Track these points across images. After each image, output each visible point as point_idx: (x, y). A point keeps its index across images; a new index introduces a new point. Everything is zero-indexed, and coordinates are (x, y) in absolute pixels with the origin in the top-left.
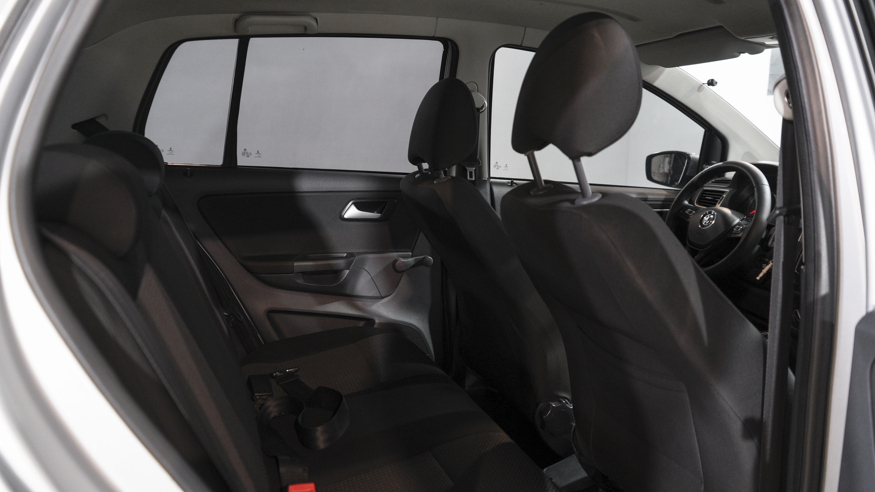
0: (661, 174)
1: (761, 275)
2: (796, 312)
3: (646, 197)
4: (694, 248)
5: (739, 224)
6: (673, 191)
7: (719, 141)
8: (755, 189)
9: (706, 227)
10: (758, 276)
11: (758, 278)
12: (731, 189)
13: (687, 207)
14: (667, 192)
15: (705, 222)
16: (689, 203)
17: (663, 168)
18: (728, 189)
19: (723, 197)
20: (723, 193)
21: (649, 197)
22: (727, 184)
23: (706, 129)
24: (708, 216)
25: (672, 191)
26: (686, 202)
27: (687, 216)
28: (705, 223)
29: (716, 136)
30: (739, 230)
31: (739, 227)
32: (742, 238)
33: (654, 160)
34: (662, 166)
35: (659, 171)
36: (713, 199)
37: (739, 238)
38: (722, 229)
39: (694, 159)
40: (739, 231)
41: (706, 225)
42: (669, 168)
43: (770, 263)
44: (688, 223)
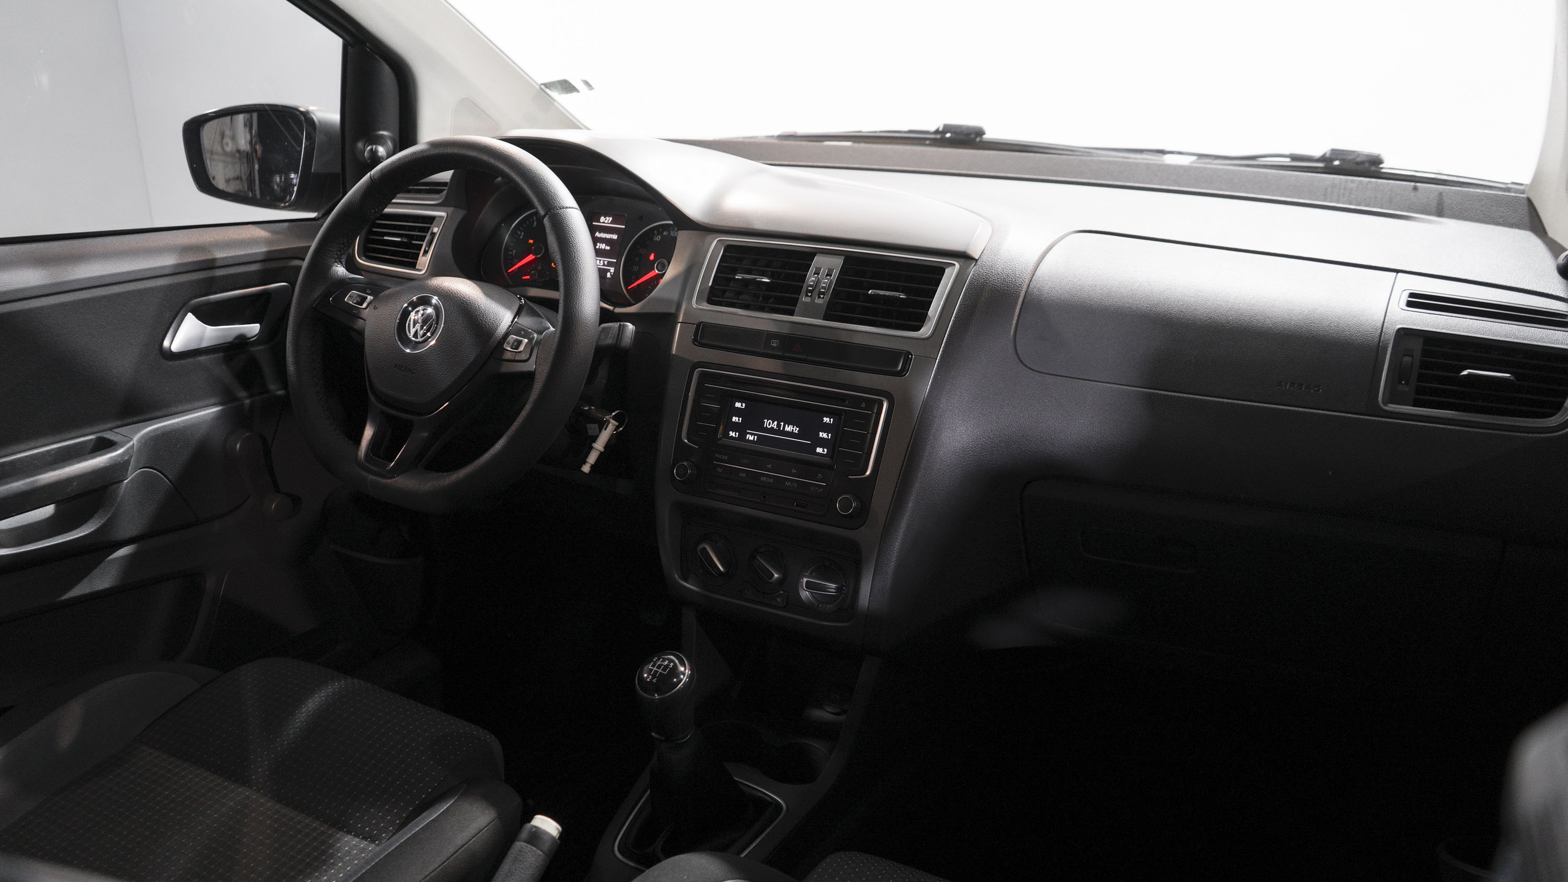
0: (231, 155)
1: (592, 458)
2: (704, 549)
3: (209, 257)
4: (394, 412)
5: (514, 329)
6: (286, 224)
7: (386, 71)
8: (546, 221)
9: (421, 345)
10: (585, 462)
11: (586, 469)
12: (451, 209)
13: (344, 285)
14: (269, 231)
15: (413, 331)
16: (348, 269)
17: (233, 138)
18: (442, 208)
19: (433, 234)
20: (432, 223)
21: (219, 254)
22: (437, 196)
23: (348, 38)
24: (418, 311)
25: (280, 225)
26: (340, 270)
27: (353, 313)
28: (416, 335)
29: (377, 57)
30: (521, 348)
31: (516, 340)
32: (537, 376)
33: (208, 134)
34: (228, 133)
35: (223, 148)
36: (405, 240)
37: (531, 376)
38: (470, 353)
39: (326, 128)
40: (520, 352)
41: (420, 339)
42: (248, 137)
43: (609, 422)
44: (361, 333)
